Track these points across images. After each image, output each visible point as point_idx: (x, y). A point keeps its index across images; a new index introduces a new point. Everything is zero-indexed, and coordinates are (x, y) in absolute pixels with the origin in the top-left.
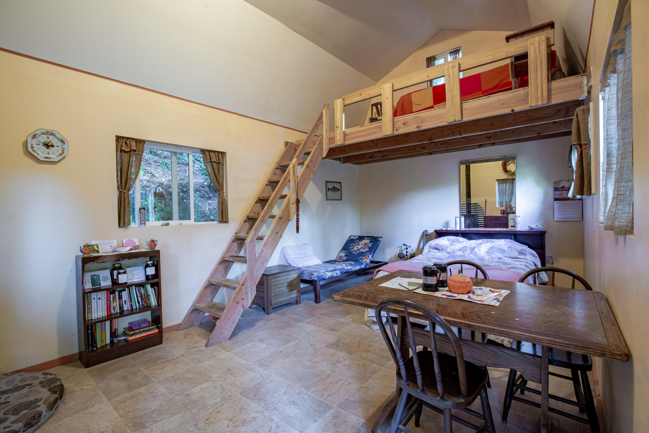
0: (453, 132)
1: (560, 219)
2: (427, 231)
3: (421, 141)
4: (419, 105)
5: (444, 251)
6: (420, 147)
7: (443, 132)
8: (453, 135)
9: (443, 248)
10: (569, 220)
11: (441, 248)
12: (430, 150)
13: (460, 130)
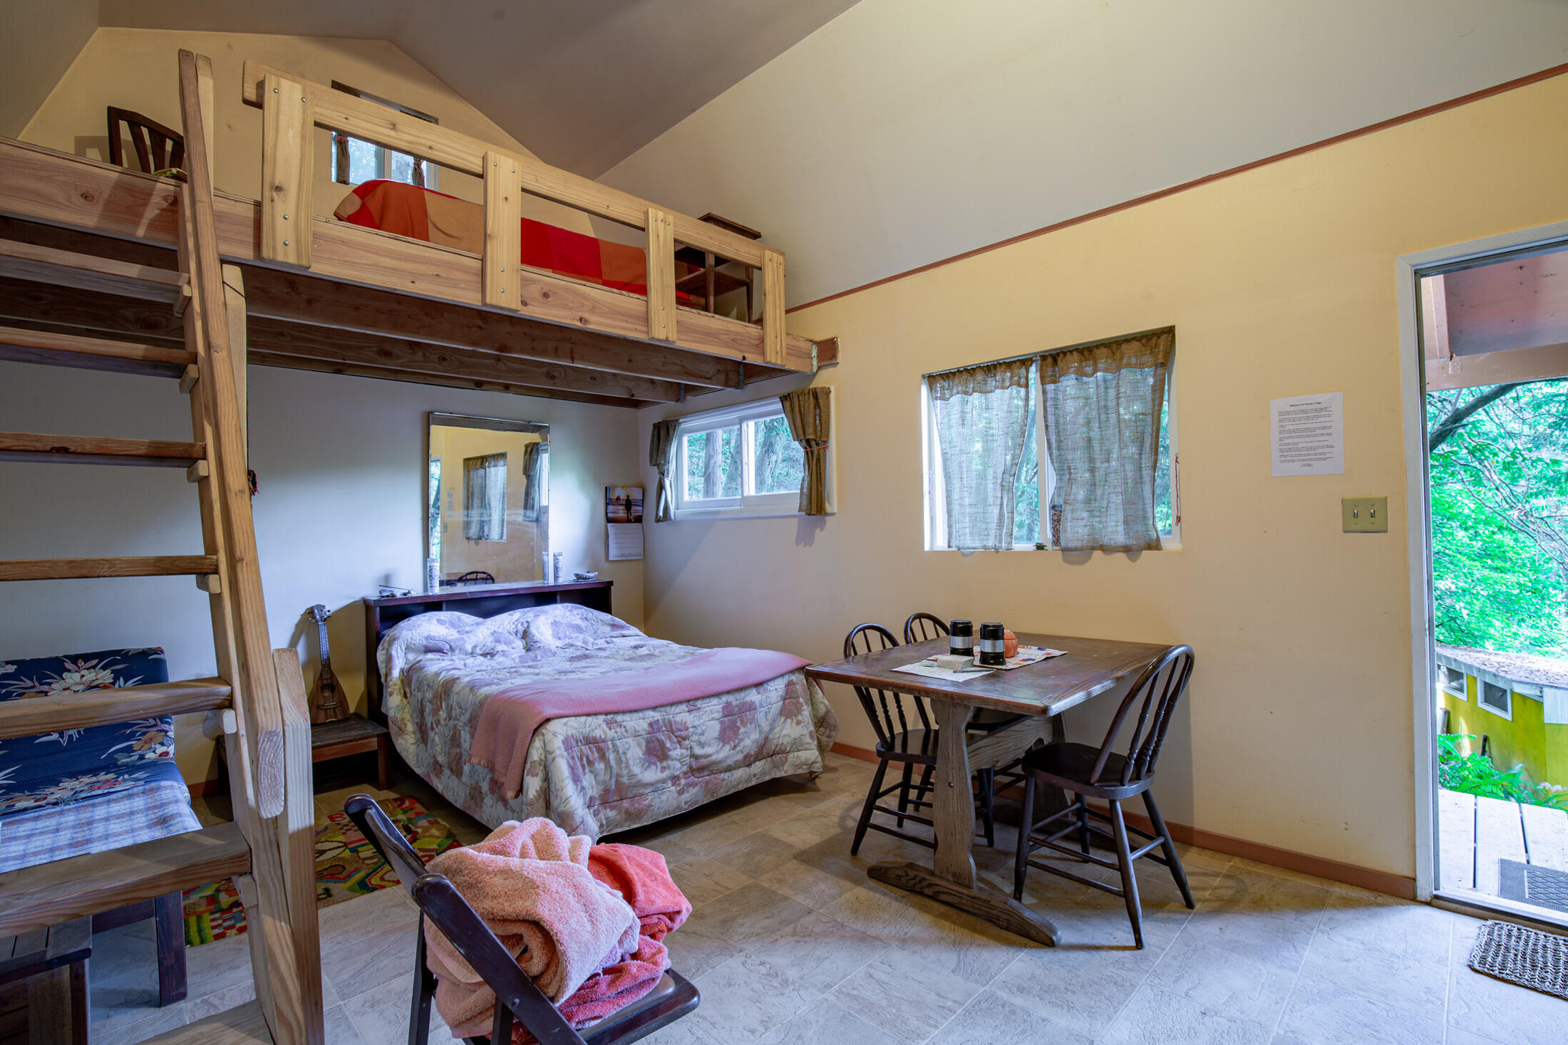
0: (556, 349)
1: (618, 557)
2: (324, 607)
3: (473, 344)
4: (451, 236)
5: (457, 652)
6: (375, 349)
7: (534, 340)
8: (557, 356)
9: (453, 645)
10: (630, 558)
11: (448, 646)
12: (408, 367)
13: (572, 349)
